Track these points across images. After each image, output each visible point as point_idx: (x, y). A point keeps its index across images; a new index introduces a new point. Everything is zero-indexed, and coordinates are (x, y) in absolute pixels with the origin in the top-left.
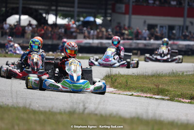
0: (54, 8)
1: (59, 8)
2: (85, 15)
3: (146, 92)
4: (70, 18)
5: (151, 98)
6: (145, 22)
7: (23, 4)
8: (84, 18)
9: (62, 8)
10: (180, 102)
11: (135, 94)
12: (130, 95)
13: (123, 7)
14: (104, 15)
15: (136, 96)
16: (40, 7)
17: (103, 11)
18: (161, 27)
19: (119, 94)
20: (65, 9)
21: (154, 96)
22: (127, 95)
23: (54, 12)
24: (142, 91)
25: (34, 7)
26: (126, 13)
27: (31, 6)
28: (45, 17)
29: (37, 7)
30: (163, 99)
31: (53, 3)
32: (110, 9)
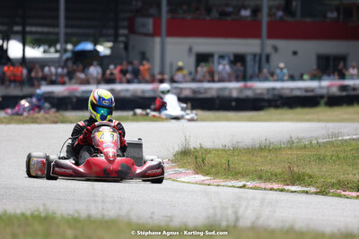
0: (17, 28)
1: (28, 29)
2: (74, 39)
5: (282, 191)
6: (190, 50)
8: (75, 45)
9: (34, 29)
11: (249, 184)
12: (240, 187)
13: (150, 22)
14: (112, 38)
15: (251, 188)
17: (111, 31)
18: (222, 57)
19: (218, 186)
20: (39, 29)
21: (287, 188)
22: (234, 187)
23: (20, 37)
26: (156, 33)
28: (2, 46)
30: (307, 192)
31: (17, 20)
32: (124, 27)
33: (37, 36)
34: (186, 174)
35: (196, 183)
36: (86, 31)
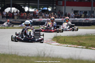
0: (27, 4)
1: (30, 4)
2: (43, 7)
3: (74, 44)
4: (35, 9)
5: (77, 47)
6: (72, 10)
7: (12, 2)
9: (32, 4)
10: (91, 49)
11: (69, 45)
12: (67, 46)
13: (62, 2)
14: (52, 7)
15: (69, 47)
16: (21, 3)
17: (52, 5)
18: (81, 12)
19: (61, 46)
20: (33, 4)
21: (78, 47)
22: (65, 46)
23: (28, 6)
24: (72, 44)
25: (18, 3)
26: (63, 5)
27: (16, 3)
28: (24, 8)
29: (19, 3)
30: (83, 48)
31: (27, 1)
32: (55, 4)
33: (33, 6)
34: (54, 43)
35: (56, 45)
36: (45, 4)
